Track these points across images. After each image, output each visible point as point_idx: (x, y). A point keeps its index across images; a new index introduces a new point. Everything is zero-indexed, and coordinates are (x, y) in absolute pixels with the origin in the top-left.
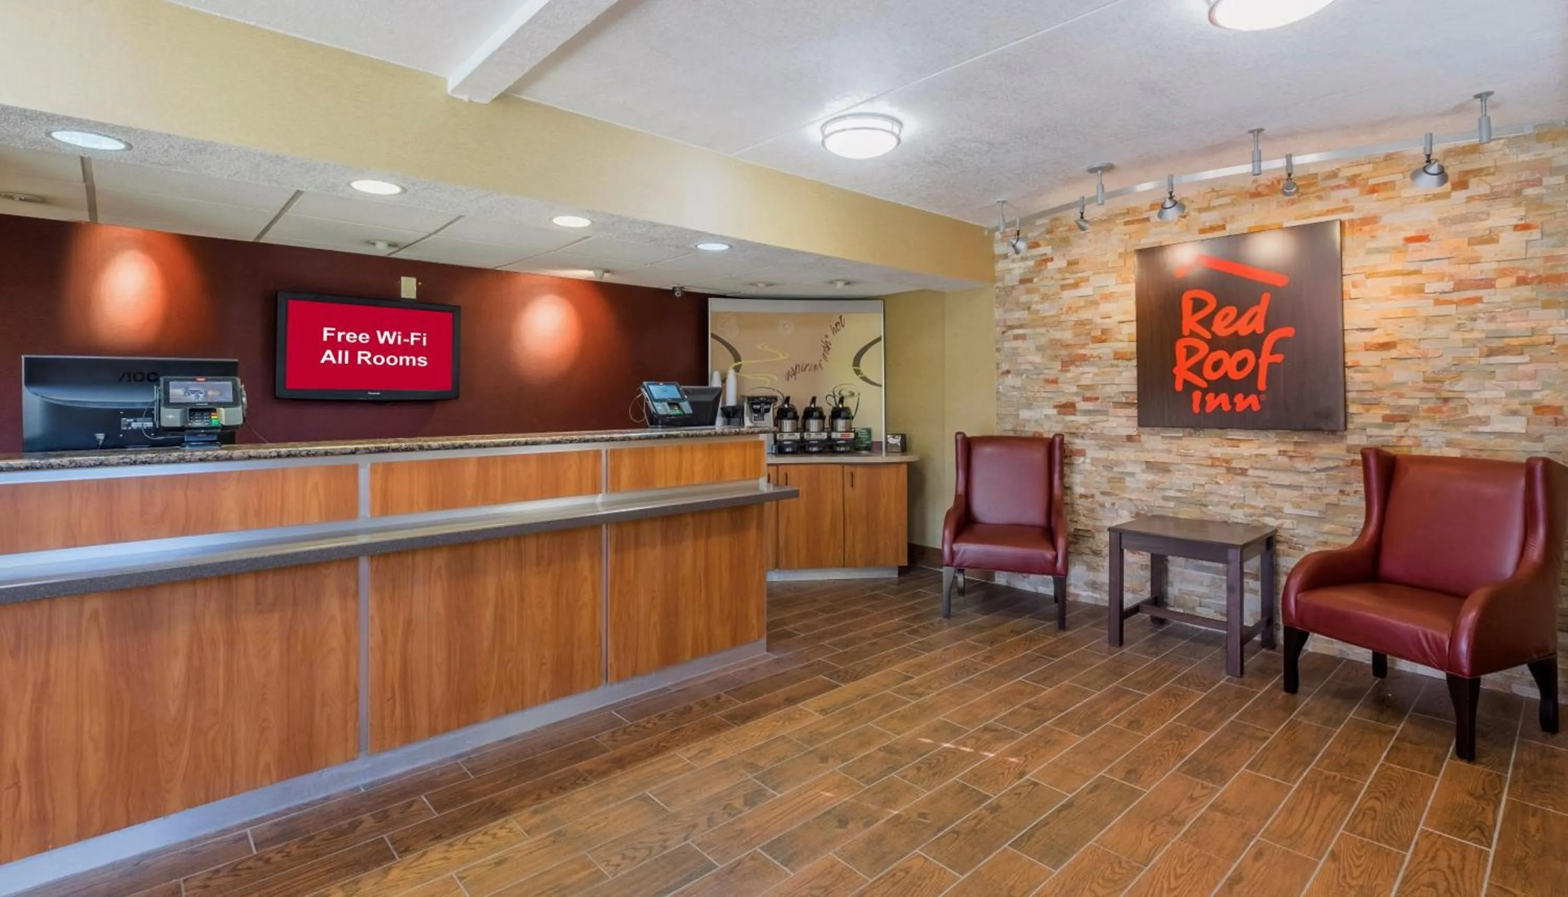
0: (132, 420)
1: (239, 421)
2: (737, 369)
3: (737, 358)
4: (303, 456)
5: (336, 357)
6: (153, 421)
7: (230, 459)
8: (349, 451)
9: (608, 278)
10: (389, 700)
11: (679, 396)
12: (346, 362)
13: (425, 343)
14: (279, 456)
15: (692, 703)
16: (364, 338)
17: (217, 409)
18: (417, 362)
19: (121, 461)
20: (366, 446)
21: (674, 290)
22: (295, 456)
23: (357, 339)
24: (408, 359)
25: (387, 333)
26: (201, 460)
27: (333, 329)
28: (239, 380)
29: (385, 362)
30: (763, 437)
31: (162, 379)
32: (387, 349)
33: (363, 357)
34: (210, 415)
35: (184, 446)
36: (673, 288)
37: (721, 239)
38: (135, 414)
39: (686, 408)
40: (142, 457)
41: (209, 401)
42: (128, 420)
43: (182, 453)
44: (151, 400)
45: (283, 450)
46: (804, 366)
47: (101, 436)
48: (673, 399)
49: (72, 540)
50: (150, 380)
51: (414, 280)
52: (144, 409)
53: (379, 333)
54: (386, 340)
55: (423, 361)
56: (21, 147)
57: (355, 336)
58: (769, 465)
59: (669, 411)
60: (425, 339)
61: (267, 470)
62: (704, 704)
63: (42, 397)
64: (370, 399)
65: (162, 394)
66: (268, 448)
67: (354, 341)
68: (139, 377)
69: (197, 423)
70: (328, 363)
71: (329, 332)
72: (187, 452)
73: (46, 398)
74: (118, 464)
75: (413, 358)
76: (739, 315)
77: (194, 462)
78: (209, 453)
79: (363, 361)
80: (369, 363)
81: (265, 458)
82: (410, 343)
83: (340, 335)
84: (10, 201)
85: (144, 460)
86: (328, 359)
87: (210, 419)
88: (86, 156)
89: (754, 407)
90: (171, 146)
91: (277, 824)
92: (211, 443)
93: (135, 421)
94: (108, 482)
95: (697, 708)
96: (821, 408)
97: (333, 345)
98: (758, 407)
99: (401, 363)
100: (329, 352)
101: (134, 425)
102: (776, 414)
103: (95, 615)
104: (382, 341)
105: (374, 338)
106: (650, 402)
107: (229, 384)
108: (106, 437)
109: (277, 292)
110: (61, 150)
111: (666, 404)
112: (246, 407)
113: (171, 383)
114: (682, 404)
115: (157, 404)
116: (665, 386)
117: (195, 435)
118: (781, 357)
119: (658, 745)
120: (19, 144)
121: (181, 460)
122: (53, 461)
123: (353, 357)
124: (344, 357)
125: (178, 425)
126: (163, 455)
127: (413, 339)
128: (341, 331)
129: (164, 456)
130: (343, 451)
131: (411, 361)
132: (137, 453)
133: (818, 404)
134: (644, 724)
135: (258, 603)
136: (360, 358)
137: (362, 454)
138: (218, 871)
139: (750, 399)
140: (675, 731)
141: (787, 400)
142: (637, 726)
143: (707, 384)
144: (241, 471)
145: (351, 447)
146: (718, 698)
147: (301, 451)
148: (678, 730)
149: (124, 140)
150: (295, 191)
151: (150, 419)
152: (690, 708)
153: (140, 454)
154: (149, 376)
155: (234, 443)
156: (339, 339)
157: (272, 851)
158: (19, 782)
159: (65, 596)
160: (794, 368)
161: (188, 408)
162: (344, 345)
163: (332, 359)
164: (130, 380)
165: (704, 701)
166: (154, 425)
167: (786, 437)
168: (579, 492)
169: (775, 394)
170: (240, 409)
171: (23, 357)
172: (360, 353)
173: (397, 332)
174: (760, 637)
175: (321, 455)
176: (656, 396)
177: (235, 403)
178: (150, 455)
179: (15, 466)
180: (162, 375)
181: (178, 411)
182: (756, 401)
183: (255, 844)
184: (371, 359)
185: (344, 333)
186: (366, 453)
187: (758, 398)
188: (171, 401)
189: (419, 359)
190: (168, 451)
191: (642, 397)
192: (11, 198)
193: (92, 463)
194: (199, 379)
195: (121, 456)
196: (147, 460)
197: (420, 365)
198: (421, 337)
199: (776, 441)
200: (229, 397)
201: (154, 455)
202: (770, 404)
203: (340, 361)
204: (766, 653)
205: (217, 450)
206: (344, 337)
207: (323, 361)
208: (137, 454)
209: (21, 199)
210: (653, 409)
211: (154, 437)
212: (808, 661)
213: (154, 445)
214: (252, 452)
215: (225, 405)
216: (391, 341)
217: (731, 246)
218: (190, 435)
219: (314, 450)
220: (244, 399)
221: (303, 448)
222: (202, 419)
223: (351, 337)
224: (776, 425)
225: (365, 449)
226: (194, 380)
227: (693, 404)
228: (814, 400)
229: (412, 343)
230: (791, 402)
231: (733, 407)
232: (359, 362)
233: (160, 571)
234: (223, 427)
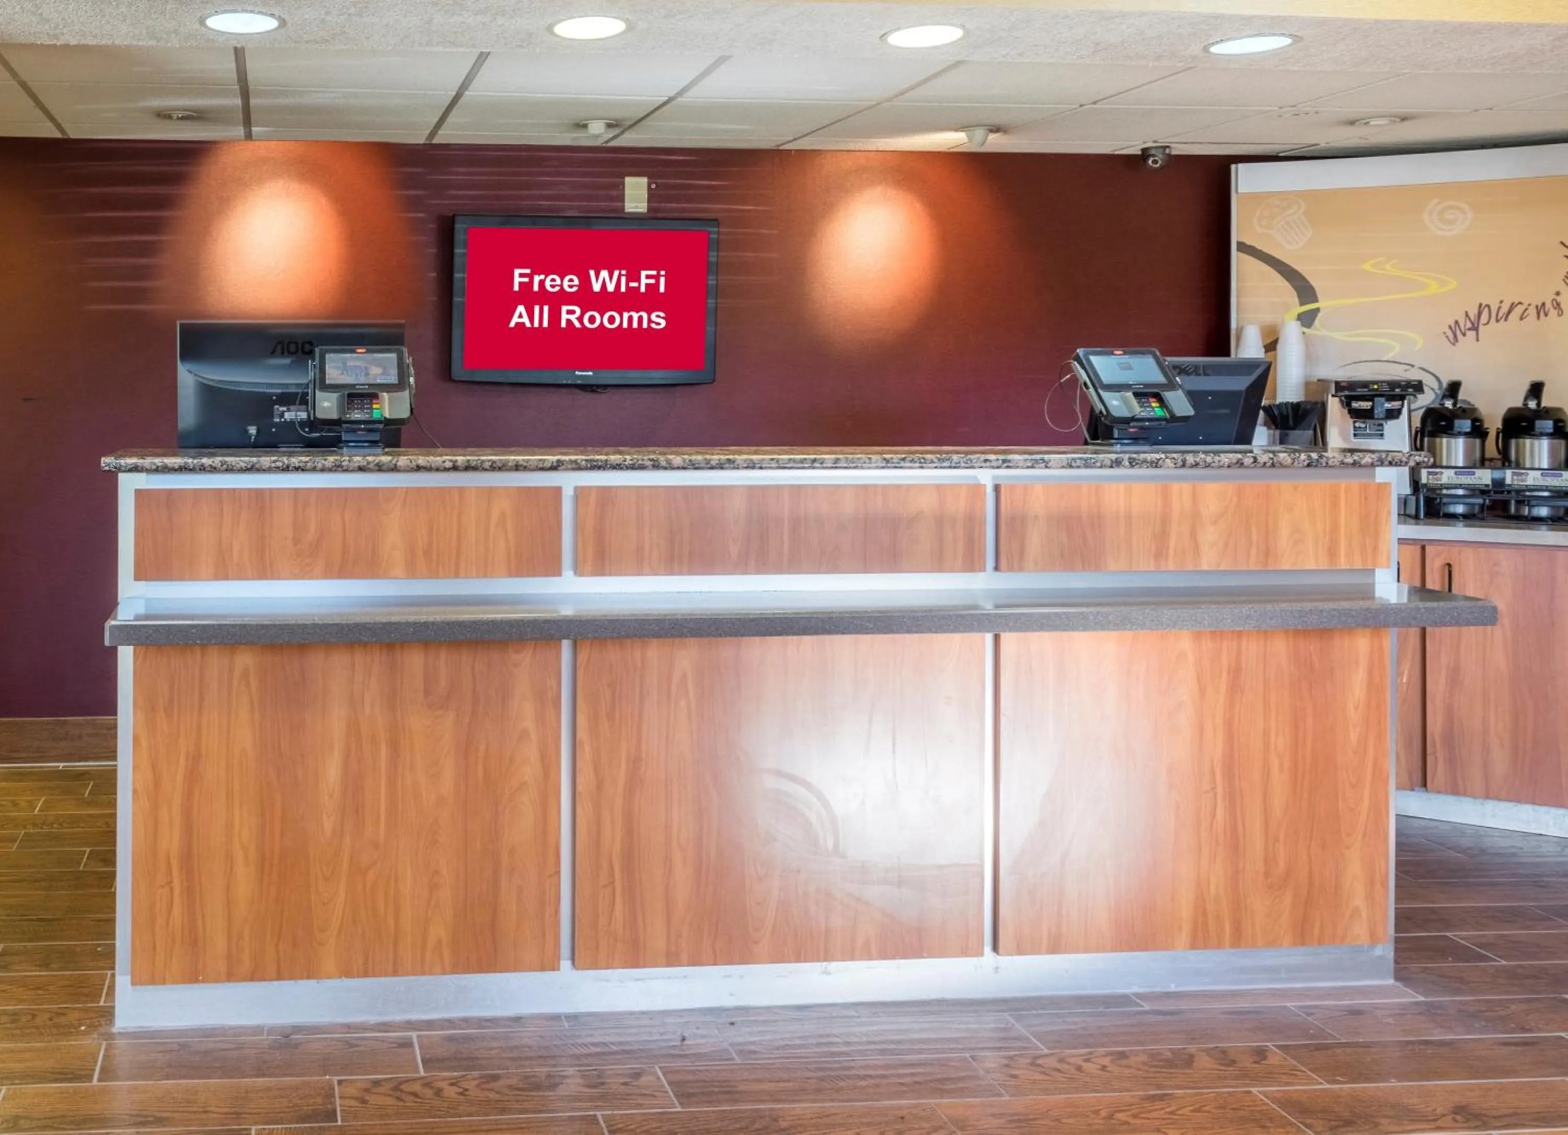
0: (285, 409)
1: (404, 413)
2: (1307, 319)
3: (1306, 292)
4: (485, 470)
5: (531, 318)
6: (307, 411)
7: (395, 469)
8: (549, 465)
9: (996, 143)
10: (605, 886)
11: (1160, 378)
12: (545, 324)
13: (662, 289)
14: (455, 468)
15: (1192, 1048)
16: (570, 283)
17: (380, 394)
18: (650, 321)
19: (273, 465)
20: (573, 458)
21: (1145, 154)
22: (475, 469)
23: (561, 286)
24: (635, 316)
25: (604, 274)
26: (361, 469)
27: (528, 271)
28: (405, 350)
29: (602, 323)
30: (1383, 474)
31: (317, 350)
32: (604, 301)
33: (570, 315)
34: (371, 403)
35: (341, 448)
36: (1144, 150)
37: (1271, 26)
38: (287, 399)
39: (1181, 405)
40: (295, 461)
41: (371, 382)
42: (282, 409)
43: (338, 458)
44: (305, 381)
45: (460, 459)
46: (1505, 308)
47: (253, 430)
48: (1146, 385)
49: (222, 572)
50: (305, 353)
51: (644, 180)
52: (297, 393)
53: (592, 273)
54: (604, 285)
55: (659, 320)
56: (177, 46)
57: (558, 282)
58: (1401, 541)
59: (1137, 409)
60: (662, 281)
61: (441, 489)
62: (1225, 1058)
63: (195, 375)
64: (579, 382)
65: (317, 371)
66: (441, 456)
67: (557, 289)
68: (292, 348)
69: (357, 415)
70: (520, 325)
71: (521, 275)
72: (346, 457)
73: (199, 376)
74: (269, 470)
75: (645, 315)
76: (1312, 197)
77: (352, 471)
78: (370, 458)
79: (569, 322)
80: (577, 325)
81: (437, 470)
82: (639, 287)
83: (537, 279)
84: (168, 121)
85: (297, 465)
86: (520, 320)
87: (371, 409)
88: (239, 46)
89: (1355, 405)
90: (328, 13)
91: (451, 1039)
92: (374, 443)
93: (289, 410)
94: (259, 494)
95: (1205, 1062)
96: (1559, 410)
97: (529, 297)
98: (1366, 405)
99: (625, 325)
100: (521, 309)
101: (288, 416)
102: (1417, 423)
103: (245, 674)
104: (597, 287)
105: (585, 283)
106: (1092, 390)
107: (393, 356)
108: (258, 431)
109: (453, 218)
110: (214, 40)
111: (1130, 394)
112: (414, 392)
113: (327, 356)
114: (1168, 395)
115: (311, 386)
116: (1126, 359)
117: (354, 431)
118: (1433, 288)
119: (1111, 1117)
120: (175, 42)
121: (337, 468)
122: (206, 461)
123: (555, 316)
124: (541, 317)
125: (335, 416)
126: (317, 459)
127: (644, 281)
128: (539, 274)
129: (320, 461)
130: (541, 465)
131: (640, 319)
132: (290, 454)
133: (1547, 401)
134: (1079, 1061)
135: (427, 693)
136: (564, 317)
137: (567, 469)
138: (377, 1083)
139: (1339, 386)
140: (1153, 1098)
141: (1453, 389)
142: (1061, 1061)
143: (1227, 353)
144: (407, 488)
145: (552, 458)
146: (1261, 1054)
147: (483, 461)
148: (1161, 1098)
149: (277, 14)
150: (477, 54)
151: (304, 407)
152: (1189, 1061)
153: (293, 456)
154: (303, 348)
155: (399, 446)
156: (536, 288)
157: (444, 1079)
158: (171, 882)
159: (215, 644)
160: (1473, 313)
161: (346, 393)
162: (543, 297)
163: (525, 320)
164: (283, 353)
165: (1224, 1052)
166: (309, 416)
167: (1447, 477)
168: (938, 564)
169: (1413, 375)
170: (406, 394)
171: (178, 323)
172: (564, 309)
173: (620, 270)
174: (1374, 939)
175: (510, 469)
176: (1106, 378)
177: (401, 385)
178: (304, 459)
179: (170, 465)
180: (318, 346)
181: (334, 396)
182: (1360, 391)
183: (423, 1061)
184: (580, 319)
185: (542, 277)
186: (573, 469)
187: (1365, 384)
188: (327, 382)
189: (653, 317)
190: (324, 454)
191: (1075, 379)
192: (169, 117)
193: (243, 465)
194: (359, 351)
195: (274, 458)
196: (301, 465)
197: (653, 326)
198: (657, 277)
199: (1416, 485)
200: (393, 379)
201: (307, 459)
202: (1402, 398)
203: (536, 324)
204: (1391, 981)
205: (378, 455)
206: (542, 283)
207: (512, 324)
208: (289, 456)
209: (178, 118)
210: (1099, 407)
211: (309, 432)
212: (1524, 1030)
213: (311, 445)
214: (422, 461)
215: (388, 388)
216: (611, 288)
217: (1297, 39)
218: (349, 431)
219: (501, 460)
220: (412, 380)
221: (488, 457)
222: (362, 409)
223: (552, 283)
224: (1417, 446)
225: (571, 462)
226: (354, 351)
227: (1193, 396)
228: (1536, 390)
229: (643, 289)
230: (1461, 396)
231: (1296, 407)
232: (563, 324)
233: (315, 626)
234: (387, 422)
